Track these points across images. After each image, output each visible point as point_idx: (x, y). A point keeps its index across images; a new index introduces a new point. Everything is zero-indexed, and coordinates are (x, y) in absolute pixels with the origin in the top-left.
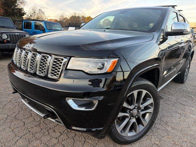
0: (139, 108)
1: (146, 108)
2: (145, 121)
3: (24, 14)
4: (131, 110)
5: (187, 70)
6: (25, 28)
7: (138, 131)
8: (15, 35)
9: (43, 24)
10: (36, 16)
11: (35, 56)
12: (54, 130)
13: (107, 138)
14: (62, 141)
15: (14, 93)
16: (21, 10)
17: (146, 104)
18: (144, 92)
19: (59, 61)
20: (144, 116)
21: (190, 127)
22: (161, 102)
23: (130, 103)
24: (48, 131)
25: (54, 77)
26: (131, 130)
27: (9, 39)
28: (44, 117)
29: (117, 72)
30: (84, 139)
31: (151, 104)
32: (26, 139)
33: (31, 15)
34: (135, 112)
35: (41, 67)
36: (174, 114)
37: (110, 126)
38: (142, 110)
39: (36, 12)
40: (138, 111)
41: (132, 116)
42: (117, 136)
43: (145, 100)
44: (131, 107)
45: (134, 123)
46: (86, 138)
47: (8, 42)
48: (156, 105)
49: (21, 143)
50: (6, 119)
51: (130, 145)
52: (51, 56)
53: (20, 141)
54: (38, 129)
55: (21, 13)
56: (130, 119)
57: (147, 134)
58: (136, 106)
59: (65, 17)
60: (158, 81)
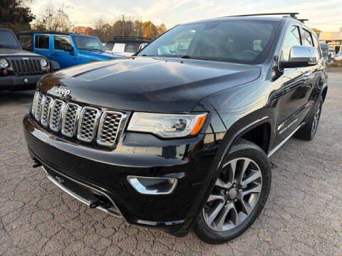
0: (239, 186)
1: (251, 186)
2: (249, 206)
3: (31, 18)
4: (226, 190)
5: (315, 118)
6: (37, 47)
7: (238, 223)
8: (22, 61)
9: (68, 40)
10: (53, 22)
11: (74, 109)
12: (103, 225)
13: (190, 235)
14: (118, 241)
15: (35, 166)
16: (25, 11)
17: (250, 180)
18: (247, 161)
19: (114, 118)
20: (247, 198)
21: (318, 213)
22: (274, 173)
23: (225, 179)
24: (93, 226)
25: (107, 144)
26: (226, 221)
27: (11, 69)
28: (91, 205)
29: (205, 134)
30: (152, 238)
31: (258, 180)
32: (59, 240)
33: (44, 21)
34: (233, 192)
35: (85, 122)
36: (294, 193)
37: (195, 218)
38: (245, 190)
39: (54, 16)
40: (238, 192)
41: (229, 198)
42: (206, 232)
43: (248, 173)
44: (227, 186)
45: (231, 210)
46: (156, 235)
47: (10, 73)
48: (266, 181)
49: (51, 247)
50: (22, 208)
51: (225, 244)
52: (100, 109)
53: (50, 244)
54: (77, 224)
55: (25, 17)
56: (226, 204)
57: (253, 226)
58: (234, 184)
59: (104, 23)
60: (269, 141)
